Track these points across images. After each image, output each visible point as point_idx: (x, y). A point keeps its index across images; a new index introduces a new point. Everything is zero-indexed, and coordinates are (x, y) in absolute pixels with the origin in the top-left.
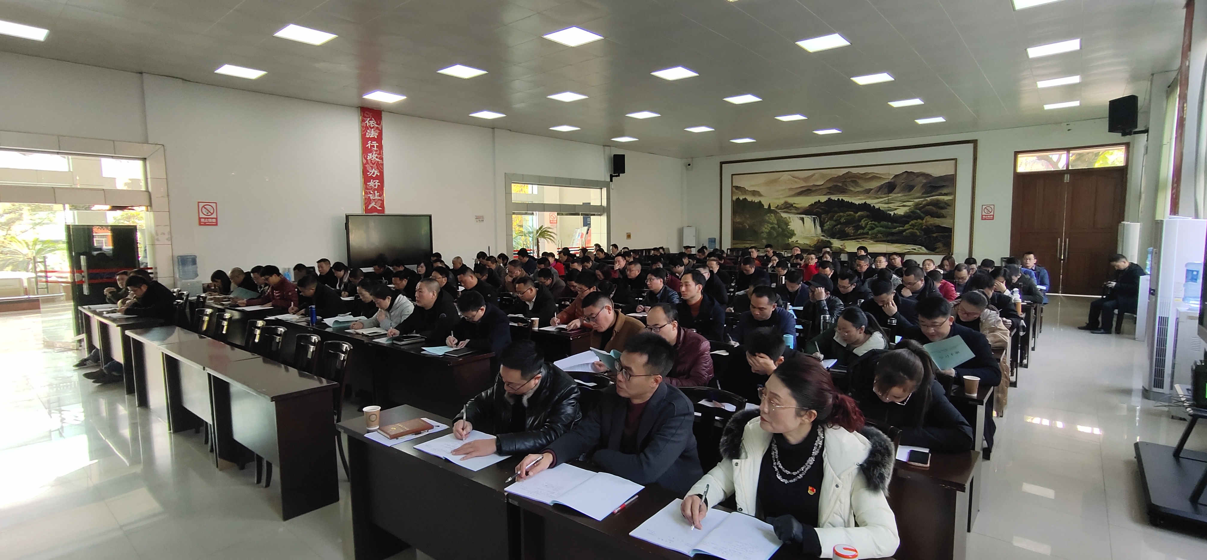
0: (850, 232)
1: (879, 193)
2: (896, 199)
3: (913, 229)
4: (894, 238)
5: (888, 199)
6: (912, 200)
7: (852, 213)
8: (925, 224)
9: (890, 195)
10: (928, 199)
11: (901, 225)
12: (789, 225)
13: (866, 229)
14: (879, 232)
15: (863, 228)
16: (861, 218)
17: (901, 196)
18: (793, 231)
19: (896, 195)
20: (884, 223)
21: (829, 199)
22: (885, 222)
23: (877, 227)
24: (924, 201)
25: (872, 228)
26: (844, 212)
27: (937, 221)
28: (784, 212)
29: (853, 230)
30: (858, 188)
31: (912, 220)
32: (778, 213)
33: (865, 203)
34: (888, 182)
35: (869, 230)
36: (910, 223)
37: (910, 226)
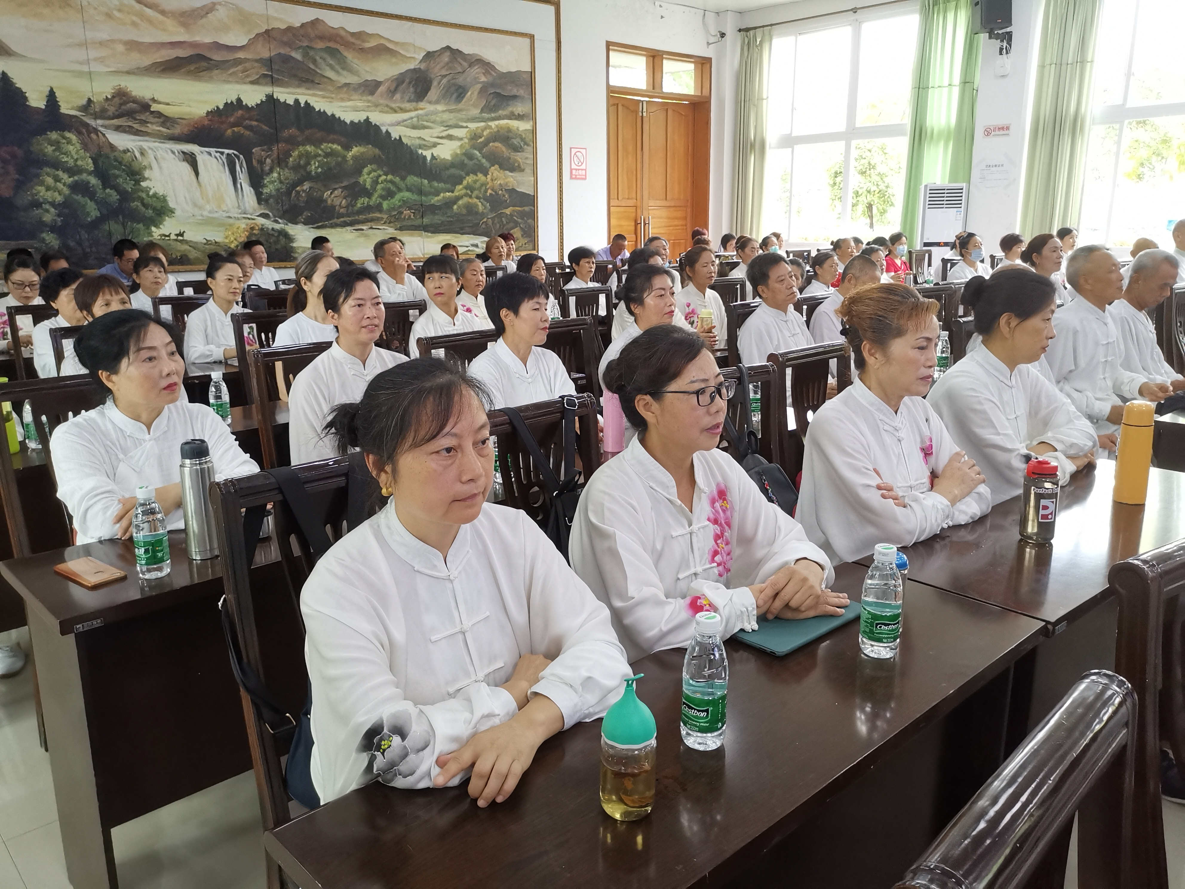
0: (337, 202)
1: (398, 96)
2: (433, 117)
3: (471, 197)
4: (437, 219)
5: (418, 117)
6: (465, 124)
7: (335, 146)
8: (490, 184)
9: (421, 105)
10: (493, 124)
11: (448, 186)
12: (145, 179)
13: (376, 195)
14: (405, 203)
15: (369, 194)
16: (360, 164)
17: (443, 111)
18: (163, 200)
19: (431, 108)
20: (412, 179)
21: (270, 98)
22: (415, 178)
23: (400, 190)
24: (485, 128)
25: (389, 194)
26: (316, 143)
27: (511, 179)
28: (118, 129)
29: (345, 198)
30: (345, 73)
31: (468, 174)
32: (96, 131)
33: (367, 120)
34: (415, 69)
35: (384, 197)
36: (465, 182)
37: (466, 188)
